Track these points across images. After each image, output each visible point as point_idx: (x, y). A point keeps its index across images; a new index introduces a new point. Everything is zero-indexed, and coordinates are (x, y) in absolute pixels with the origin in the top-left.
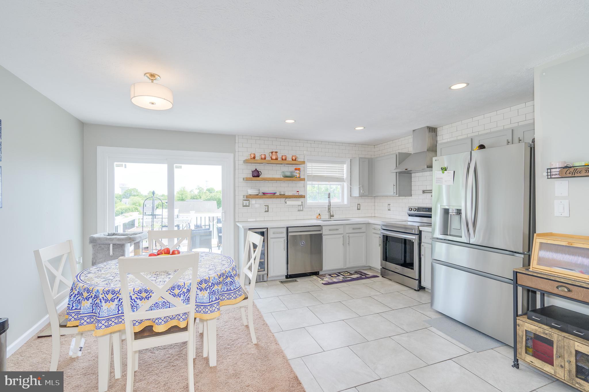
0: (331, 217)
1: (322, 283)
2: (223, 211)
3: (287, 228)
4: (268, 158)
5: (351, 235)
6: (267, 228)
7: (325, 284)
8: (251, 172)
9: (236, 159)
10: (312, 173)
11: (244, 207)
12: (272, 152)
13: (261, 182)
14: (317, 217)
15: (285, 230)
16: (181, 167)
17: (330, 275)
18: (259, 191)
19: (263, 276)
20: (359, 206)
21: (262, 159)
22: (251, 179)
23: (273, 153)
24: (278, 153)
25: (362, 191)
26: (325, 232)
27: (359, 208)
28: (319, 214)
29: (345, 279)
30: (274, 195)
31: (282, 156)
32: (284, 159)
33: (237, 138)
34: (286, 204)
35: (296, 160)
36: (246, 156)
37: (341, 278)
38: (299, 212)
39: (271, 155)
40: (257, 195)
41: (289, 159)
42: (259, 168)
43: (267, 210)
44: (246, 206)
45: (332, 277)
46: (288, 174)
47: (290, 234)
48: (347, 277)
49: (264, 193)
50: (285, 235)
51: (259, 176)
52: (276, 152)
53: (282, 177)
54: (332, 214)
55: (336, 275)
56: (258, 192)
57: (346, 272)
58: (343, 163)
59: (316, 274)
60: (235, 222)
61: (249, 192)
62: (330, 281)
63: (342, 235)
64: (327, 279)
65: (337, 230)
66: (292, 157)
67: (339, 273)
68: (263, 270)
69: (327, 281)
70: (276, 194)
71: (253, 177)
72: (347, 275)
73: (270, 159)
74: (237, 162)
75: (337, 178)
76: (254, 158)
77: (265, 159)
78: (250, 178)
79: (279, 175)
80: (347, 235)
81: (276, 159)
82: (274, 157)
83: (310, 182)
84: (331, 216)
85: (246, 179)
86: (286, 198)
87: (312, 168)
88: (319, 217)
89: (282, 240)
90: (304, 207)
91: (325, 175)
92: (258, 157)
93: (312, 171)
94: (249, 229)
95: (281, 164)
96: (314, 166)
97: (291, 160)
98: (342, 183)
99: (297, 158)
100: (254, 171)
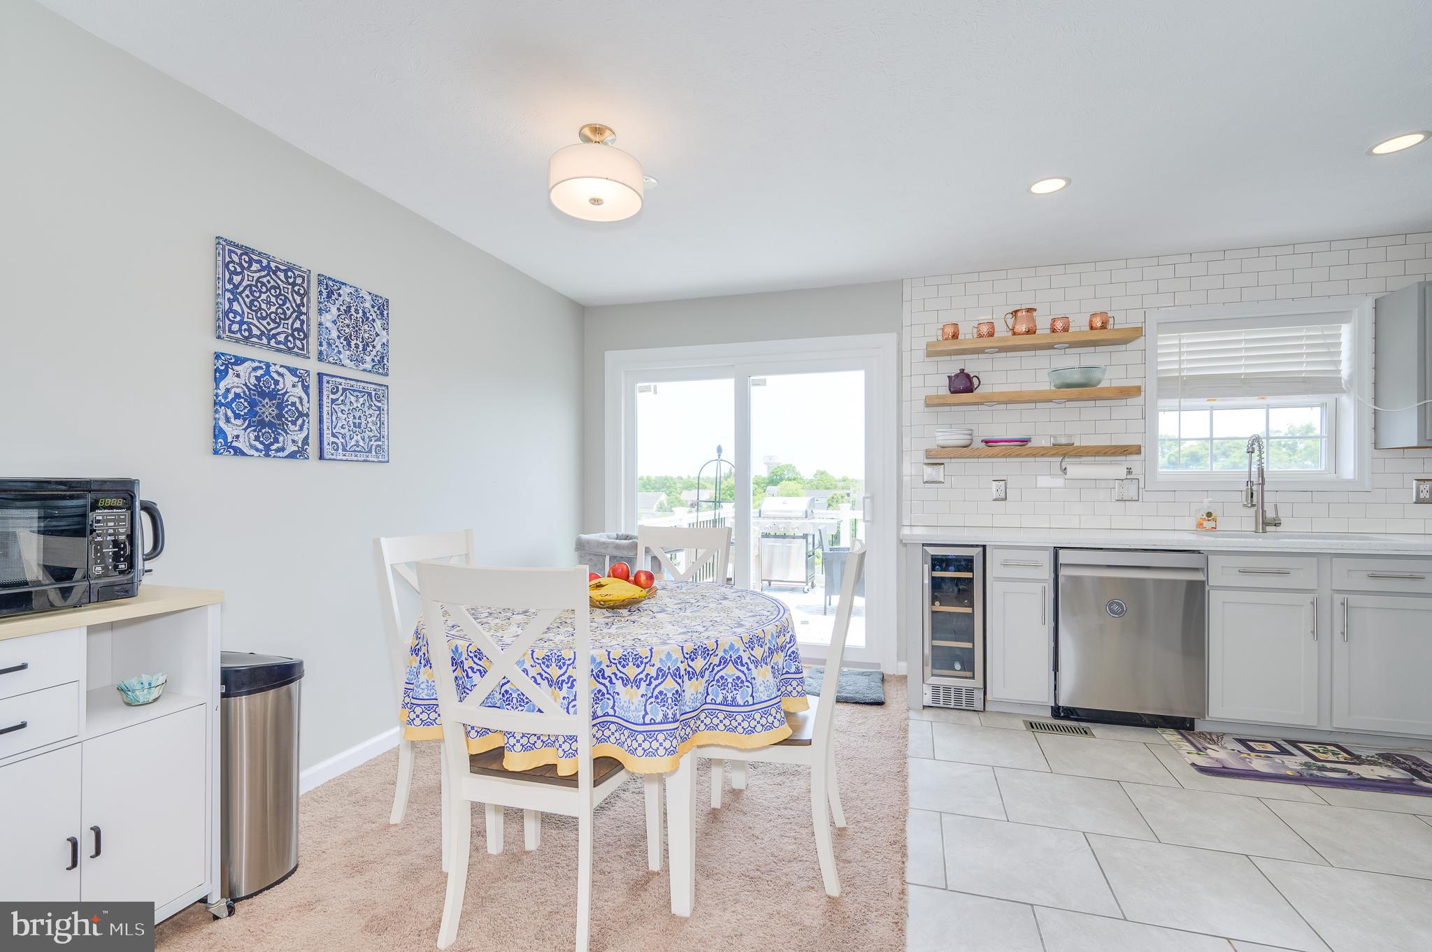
0: (1268, 528)
1: (1193, 764)
2: (868, 495)
3: (1056, 550)
4: (1001, 331)
5: (1355, 599)
6: (984, 547)
7: (1202, 770)
9: (906, 347)
10: (1180, 370)
11: (927, 485)
12: (1016, 312)
13: (981, 407)
14: (1200, 525)
15: (1046, 559)
16: (765, 381)
17: (1243, 742)
18: (971, 435)
19: (970, 691)
20: (1426, 488)
21: (980, 336)
22: (942, 401)
23: (1019, 314)
24: (1035, 314)
26: (1218, 575)
27: (1425, 496)
28: (1209, 514)
29: (1315, 772)
30: (1022, 446)
31: (1054, 320)
32: (1060, 327)
33: (907, 289)
34: (1066, 477)
35: (1105, 328)
36: (934, 334)
37: (1294, 763)
38: (1122, 504)
39: (1010, 322)
40: (966, 447)
41: (1079, 324)
42: (972, 366)
43: (1001, 493)
44: (934, 480)
45: (1252, 749)
46: (1076, 377)
47: (1063, 572)
48: (1329, 765)
49: (986, 442)
50: (1046, 573)
51: (971, 391)
52: (1030, 310)
53: (1053, 388)
54: (1270, 514)
55: (1270, 748)
56: (969, 437)
57: (1330, 748)
58: (1340, 316)
59: (1183, 725)
60: (900, 525)
61: (939, 438)
62: (1233, 763)
63: (1308, 598)
64: (1220, 754)
65: (1282, 572)
66: (1091, 321)
67: (1294, 743)
68: (969, 674)
69: (1217, 760)
70: (1030, 445)
71: (952, 393)
72: (1332, 758)
73: (1010, 333)
74: (906, 356)
75: (1305, 380)
76: (955, 336)
77: (991, 334)
78: (938, 397)
79: (1044, 384)
80: (1338, 598)
81: (1030, 332)
82: (1022, 328)
83: (1175, 402)
84: (1266, 523)
85: (931, 403)
86: (1064, 456)
87: (1181, 353)
88: (1208, 525)
89: (1038, 587)
90: (1142, 485)
91: (1242, 371)
92: (967, 332)
93: (1180, 362)
94: (923, 545)
95: (1050, 347)
96: (1189, 345)
97: (1088, 328)
98: (1329, 399)
99: (1111, 321)
100: (957, 376)
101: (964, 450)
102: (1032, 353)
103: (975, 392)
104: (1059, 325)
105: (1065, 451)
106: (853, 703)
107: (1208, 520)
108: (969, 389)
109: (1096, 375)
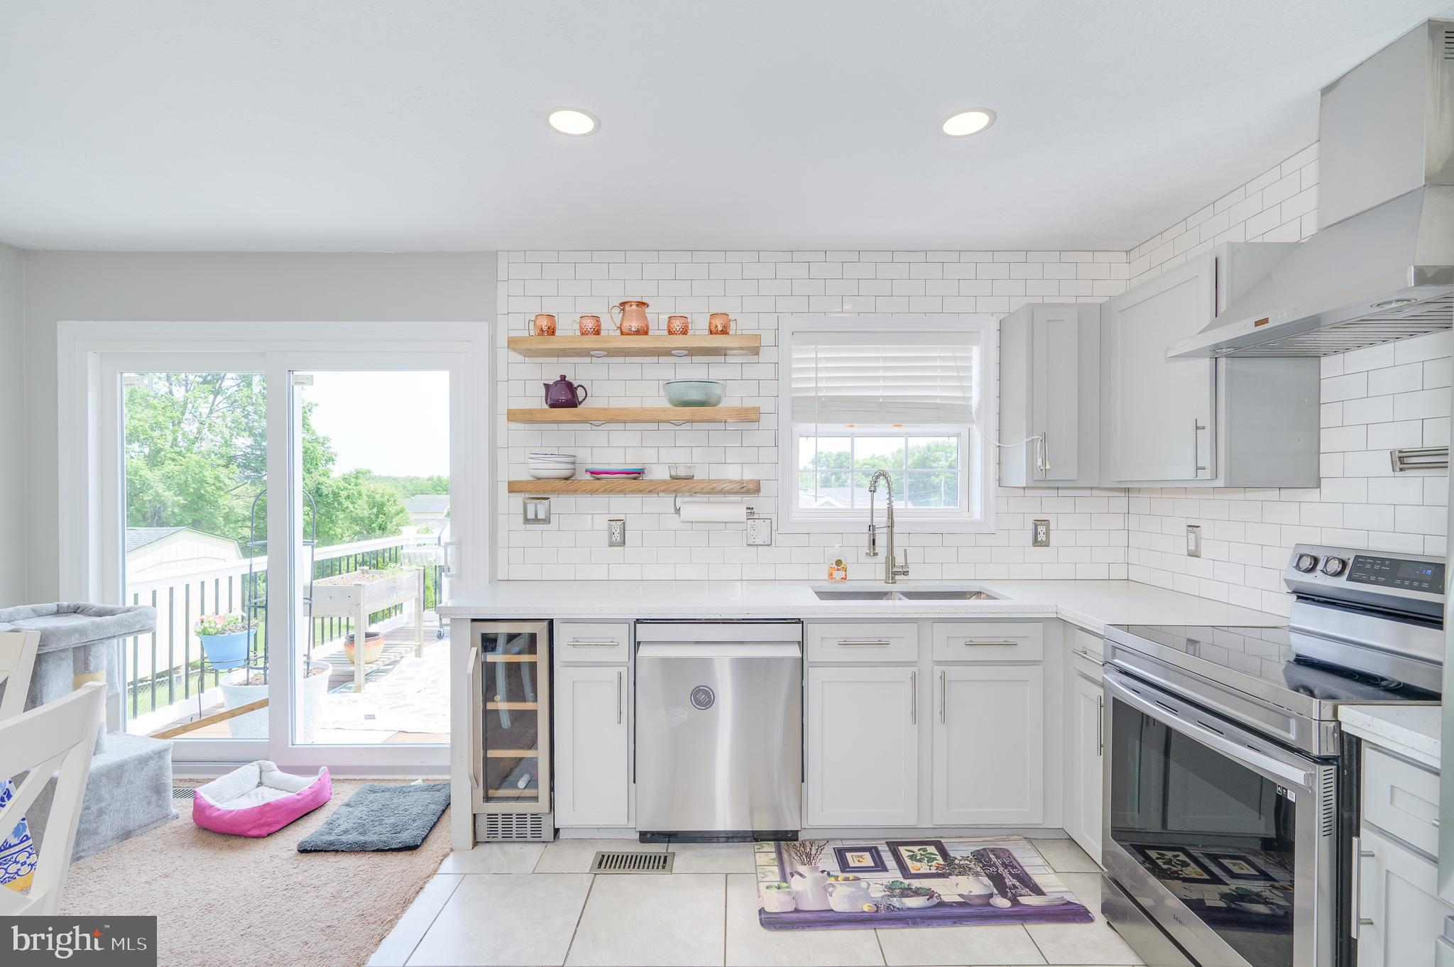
0: (897, 577)
1: (763, 912)
2: (453, 541)
3: (635, 624)
4: (609, 328)
5: (952, 672)
6: (551, 622)
7: (768, 924)
8: (543, 392)
9: (500, 342)
10: (817, 389)
11: (529, 527)
12: (623, 304)
14: (830, 575)
15: (623, 634)
16: (312, 380)
17: (844, 851)
18: (573, 463)
19: (536, 817)
20: (1042, 529)
21: (584, 333)
23: (627, 308)
24: (647, 310)
25: (1040, 463)
26: (817, 648)
27: (1041, 537)
28: (839, 562)
30: (635, 479)
31: (670, 318)
32: (676, 330)
33: (502, 265)
34: (677, 519)
35: (726, 333)
37: (878, 888)
38: (752, 550)
39: (618, 317)
40: (566, 479)
41: (699, 327)
42: (578, 372)
43: (617, 537)
44: (536, 520)
45: (844, 867)
46: (695, 395)
47: (644, 652)
48: (918, 884)
49: (593, 472)
51: (574, 405)
52: (641, 304)
53: (668, 406)
54: (899, 560)
55: (868, 861)
56: (570, 466)
62: (811, 899)
63: (907, 672)
64: (804, 885)
65: (882, 644)
66: (711, 322)
67: (894, 847)
68: (532, 793)
69: (796, 898)
70: (643, 478)
71: (552, 406)
73: (618, 332)
74: (501, 354)
75: (938, 407)
76: (552, 331)
77: (598, 332)
78: (525, 412)
79: (659, 401)
80: (938, 670)
81: (642, 331)
82: (632, 326)
83: (811, 427)
86: (676, 492)
87: (817, 369)
88: (836, 575)
89: (612, 673)
90: (774, 527)
91: (880, 393)
92: (567, 327)
93: (817, 379)
94: (473, 620)
95: (667, 352)
96: (827, 359)
97: (707, 332)
98: (962, 429)
99: (733, 325)
100: (556, 383)
101: (567, 483)
102: (655, 359)
103: (579, 407)
104: (677, 325)
105: (680, 484)
106: (374, 851)
107: (838, 570)
108: (572, 403)
109: (717, 390)
